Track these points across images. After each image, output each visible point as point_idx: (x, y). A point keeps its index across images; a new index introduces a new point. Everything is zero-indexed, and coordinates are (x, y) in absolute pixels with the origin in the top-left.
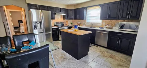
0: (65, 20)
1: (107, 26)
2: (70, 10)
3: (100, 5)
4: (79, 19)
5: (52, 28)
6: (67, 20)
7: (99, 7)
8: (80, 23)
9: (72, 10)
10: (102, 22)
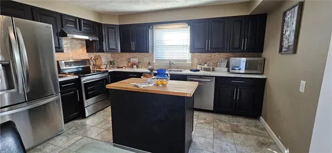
0: (93, 55)
1: (206, 66)
2: (108, 28)
3: (189, 22)
4: (135, 52)
5: (61, 83)
6: (98, 54)
7: (186, 25)
8: (136, 60)
9: (112, 27)
10: (192, 59)
